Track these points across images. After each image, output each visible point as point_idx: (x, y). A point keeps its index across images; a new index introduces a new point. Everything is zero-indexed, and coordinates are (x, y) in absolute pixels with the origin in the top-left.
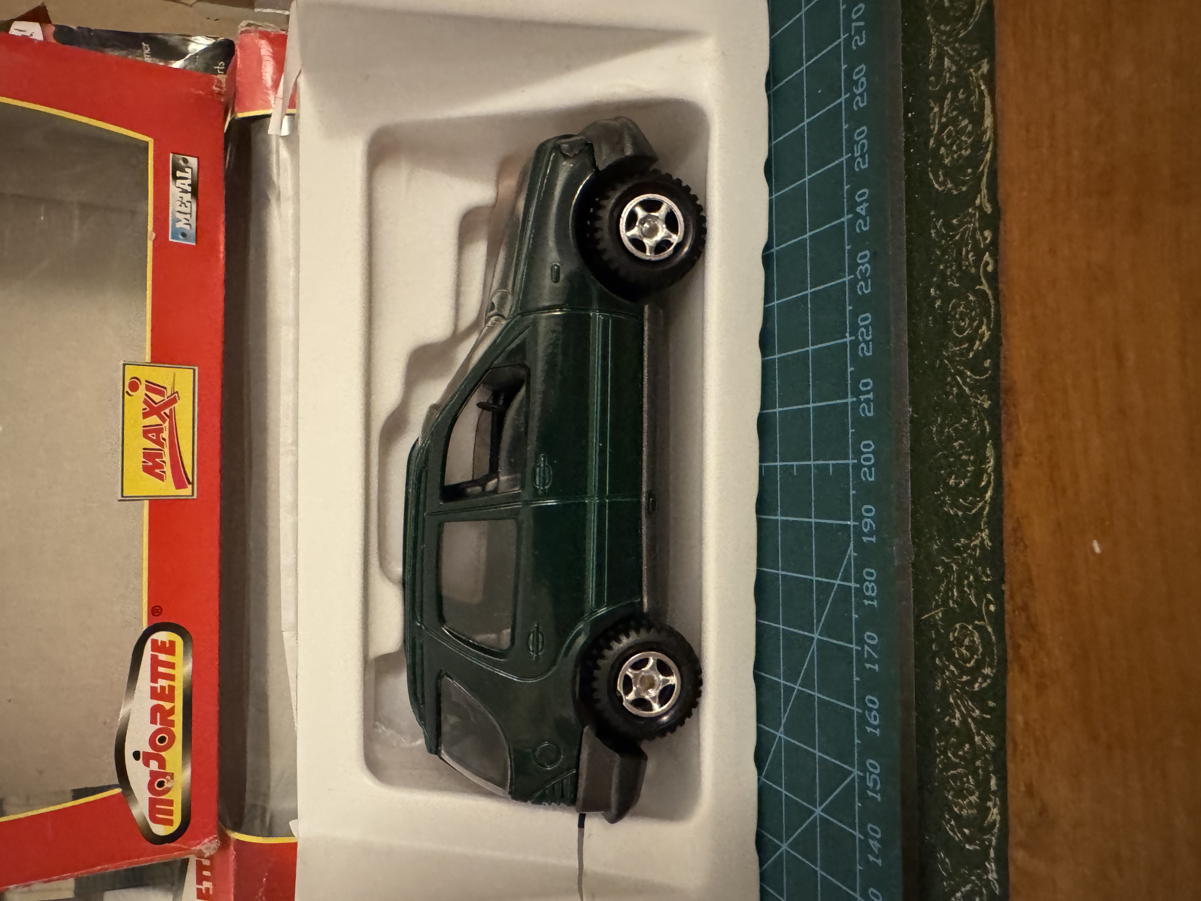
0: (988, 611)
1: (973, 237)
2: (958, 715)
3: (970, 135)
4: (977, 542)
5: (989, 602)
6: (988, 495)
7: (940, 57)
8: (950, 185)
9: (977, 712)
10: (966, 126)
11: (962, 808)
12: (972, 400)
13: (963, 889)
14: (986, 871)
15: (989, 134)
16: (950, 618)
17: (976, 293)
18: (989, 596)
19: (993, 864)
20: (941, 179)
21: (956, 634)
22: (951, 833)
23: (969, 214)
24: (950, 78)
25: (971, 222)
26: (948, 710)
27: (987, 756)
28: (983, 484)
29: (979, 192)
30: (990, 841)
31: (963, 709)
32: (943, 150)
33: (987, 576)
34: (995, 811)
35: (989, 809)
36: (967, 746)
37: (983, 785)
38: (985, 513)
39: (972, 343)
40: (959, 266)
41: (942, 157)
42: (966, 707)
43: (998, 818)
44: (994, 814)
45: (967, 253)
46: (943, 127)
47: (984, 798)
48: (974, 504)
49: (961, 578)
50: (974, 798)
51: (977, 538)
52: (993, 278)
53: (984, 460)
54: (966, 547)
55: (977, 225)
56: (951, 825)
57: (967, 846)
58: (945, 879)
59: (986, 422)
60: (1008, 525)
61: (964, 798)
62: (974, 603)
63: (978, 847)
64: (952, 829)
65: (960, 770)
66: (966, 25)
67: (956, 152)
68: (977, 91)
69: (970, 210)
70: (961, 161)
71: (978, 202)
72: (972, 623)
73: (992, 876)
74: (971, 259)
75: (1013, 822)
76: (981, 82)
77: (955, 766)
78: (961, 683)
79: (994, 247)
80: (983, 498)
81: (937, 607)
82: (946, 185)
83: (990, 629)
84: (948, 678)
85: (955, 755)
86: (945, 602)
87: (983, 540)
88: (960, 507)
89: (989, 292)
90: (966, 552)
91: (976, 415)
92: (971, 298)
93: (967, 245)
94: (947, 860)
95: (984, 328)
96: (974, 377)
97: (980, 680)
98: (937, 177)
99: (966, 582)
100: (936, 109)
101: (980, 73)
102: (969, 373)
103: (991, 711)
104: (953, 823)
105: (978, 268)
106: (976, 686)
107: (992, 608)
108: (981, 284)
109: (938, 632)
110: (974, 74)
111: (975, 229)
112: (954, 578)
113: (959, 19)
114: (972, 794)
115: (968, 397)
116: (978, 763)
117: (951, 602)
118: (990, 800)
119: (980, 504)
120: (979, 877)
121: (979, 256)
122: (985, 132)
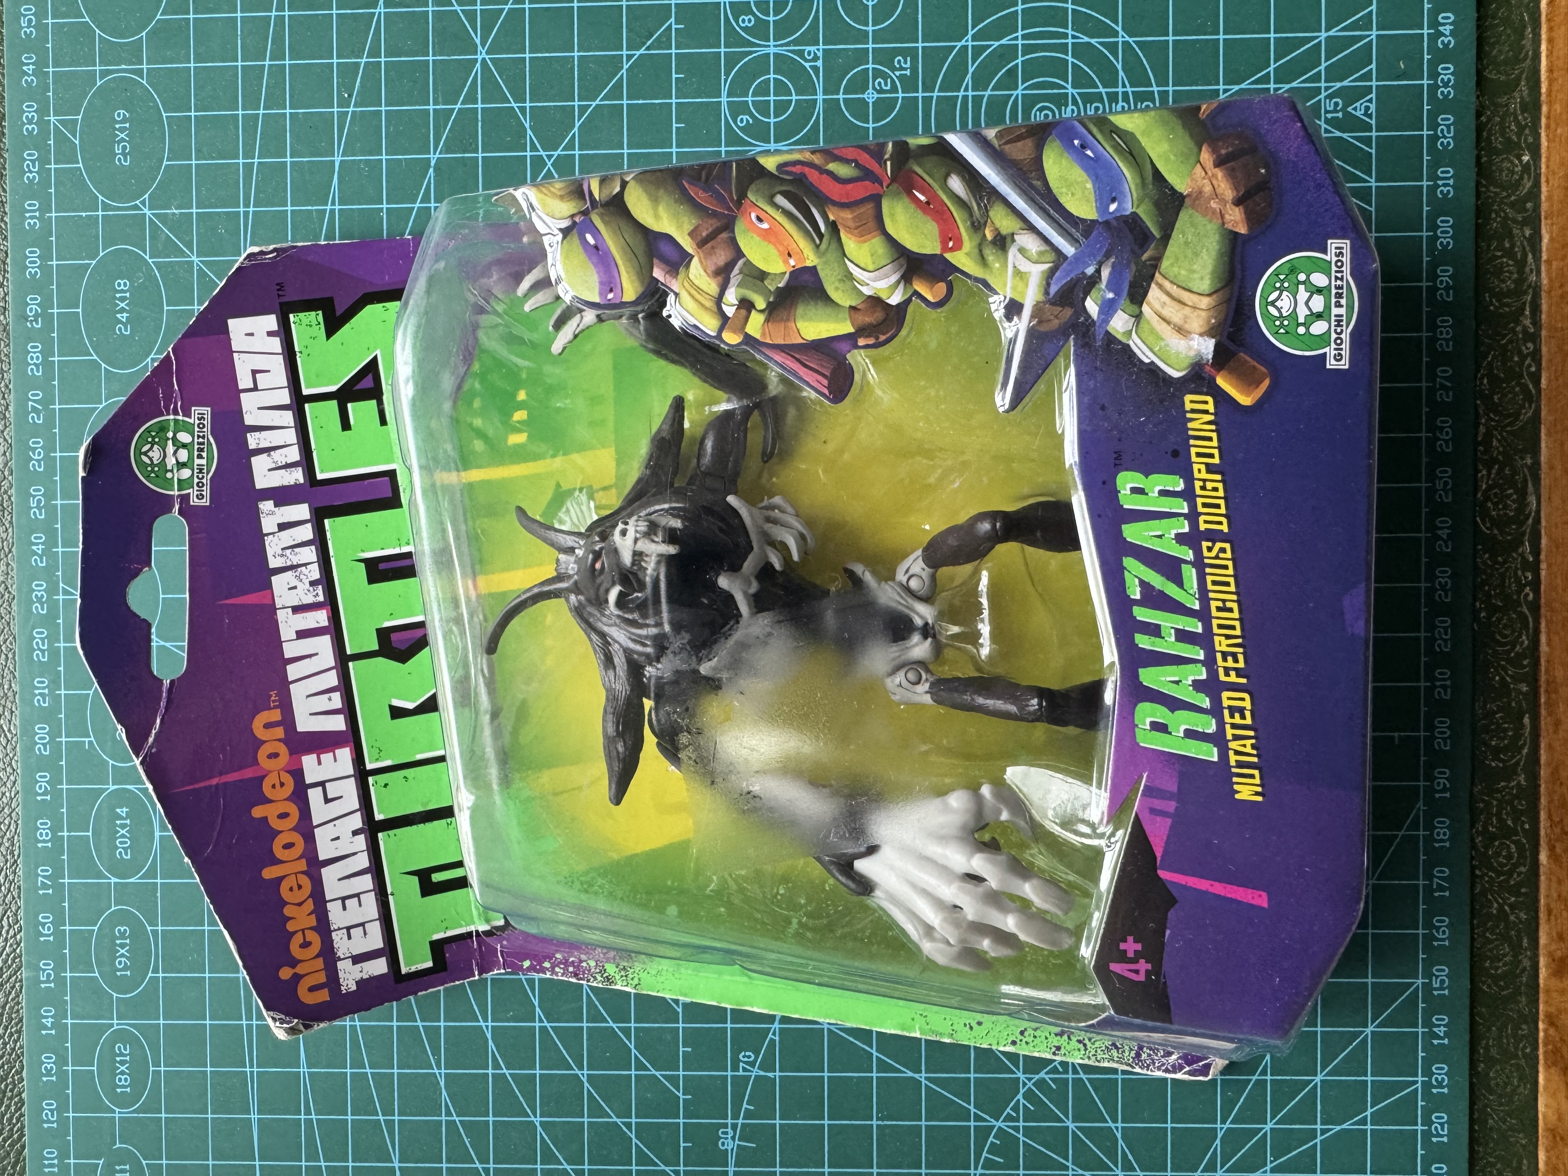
0: (1523, 829)
3: (1513, 501)
8: (1496, 532)
39: (1514, 646)
80: (1520, 753)
95: (1524, 637)
100: (1484, 472)
121: (1521, 587)
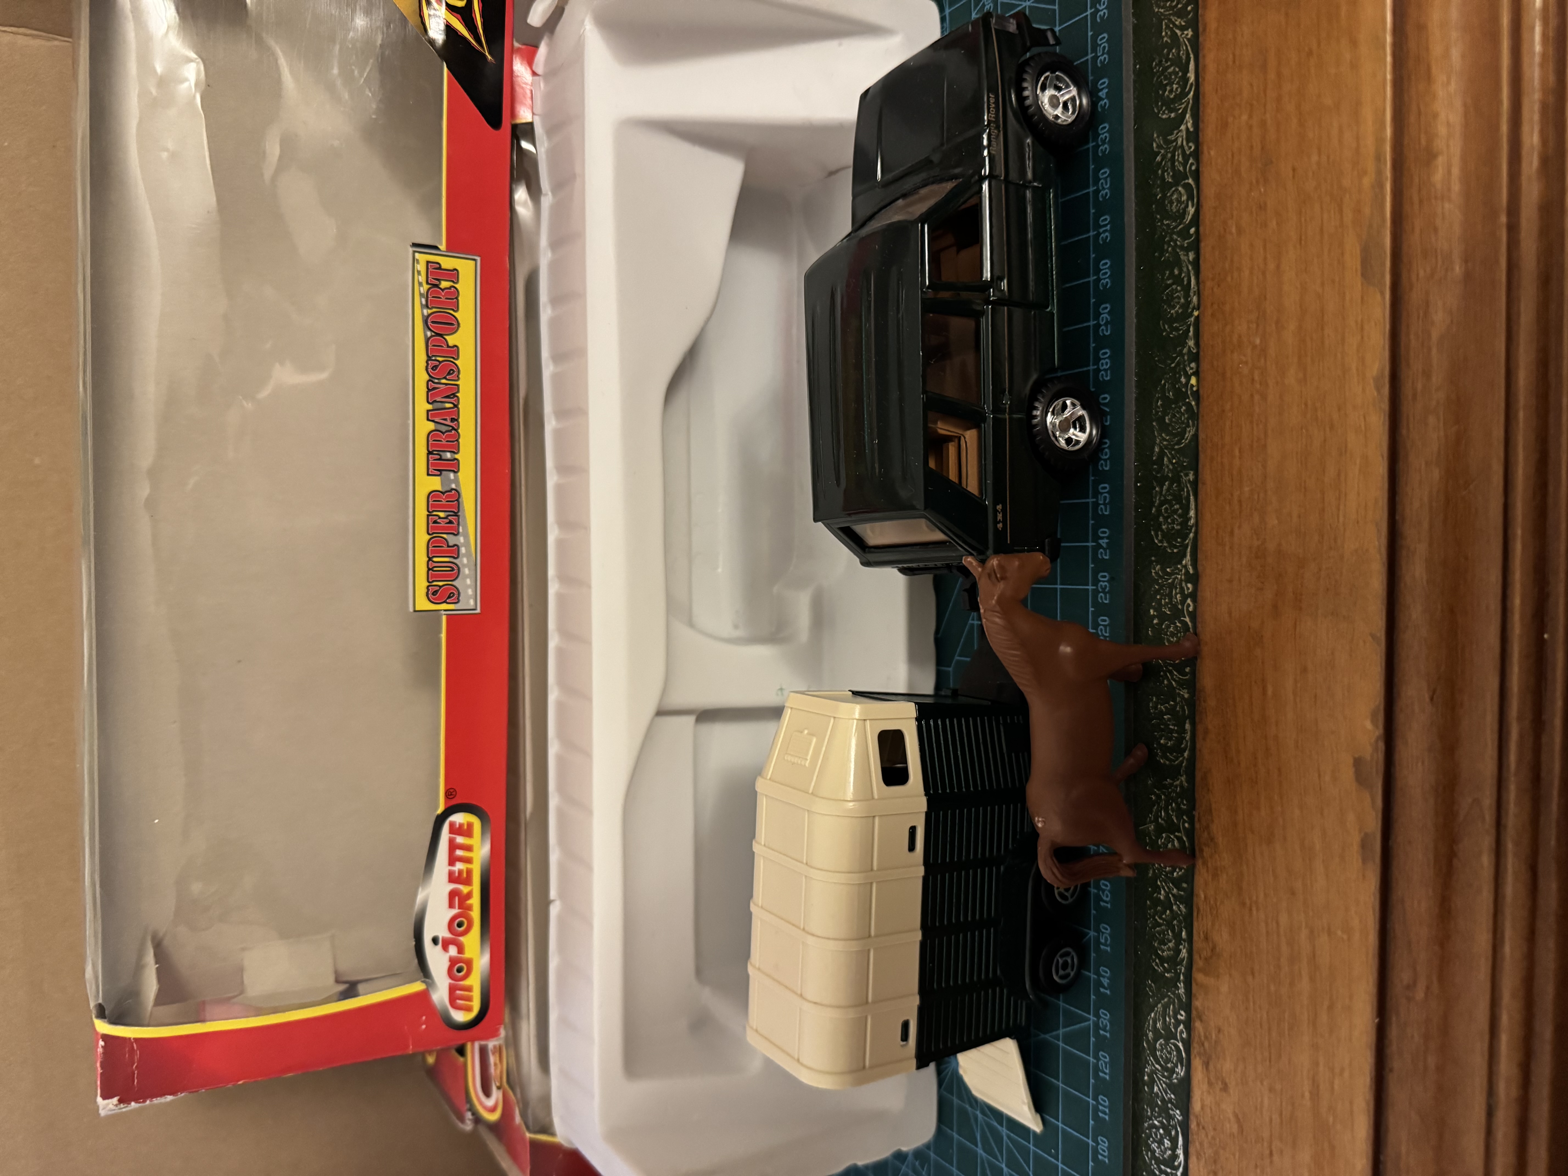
1: (1181, 584)
2: (1162, 892)
4: (1178, 782)
5: (1184, 822)
6: (1186, 754)
7: (1162, 454)
9: (1175, 890)
10: (1178, 510)
11: (1163, 951)
12: (1177, 691)
13: (1162, 1002)
14: (1178, 988)
15: (1192, 521)
16: (1160, 830)
17: (1182, 622)
18: (1185, 817)
19: (1182, 984)
20: (1160, 538)
21: (1163, 841)
22: (1156, 968)
23: (1178, 569)
24: (1168, 472)
25: (1179, 574)
26: (1157, 889)
27: (1181, 918)
28: (1183, 746)
29: (1186, 557)
30: (1181, 970)
31: (1166, 888)
32: (1161, 519)
33: (1184, 805)
34: (1184, 951)
35: (1181, 950)
36: (1168, 912)
37: (1177, 937)
38: (1184, 764)
40: (1171, 602)
41: (1160, 524)
42: (1168, 887)
43: (1186, 955)
44: (1184, 953)
45: (1176, 594)
46: (1162, 504)
47: (1178, 943)
48: (1177, 758)
49: (1168, 804)
50: (1171, 945)
51: (1178, 780)
52: (1193, 616)
53: (1184, 731)
54: (1171, 785)
55: (1183, 577)
56: (1156, 963)
57: (1166, 975)
58: (1152, 997)
59: (1186, 707)
60: (1198, 776)
61: (1165, 945)
62: (1175, 821)
63: (1173, 975)
64: (1157, 965)
65: (1163, 927)
66: (1179, 443)
67: (1170, 524)
68: (1185, 490)
69: (1179, 566)
70: (1173, 532)
71: (1184, 562)
72: (1173, 833)
73: (1182, 991)
74: (1178, 599)
75: (1196, 957)
76: (1189, 486)
77: (1160, 925)
78: (1165, 872)
79: (1194, 596)
81: (1151, 822)
82: (1163, 543)
83: (1185, 839)
84: (1157, 868)
85: (1161, 918)
86: (1156, 820)
87: (1182, 781)
88: (1167, 758)
89: (1190, 624)
90: (1171, 788)
91: (1179, 701)
92: (1178, 624)
93: (1176, 588)
94: (1153, 985)
96: (1178, 676)
97: (1177, 870)
98: (1157, 536)
99: (1170, 807)
101: (1187, 478)
102: (1175, 673)
103: (1183, 890)
104: (1157, 961)
105: (1183, 605)
106: (1175, 874)
107: (1186, 825)
108: (1185, 617)
109: (1150, 838)
110: (1184, 477)
111: (1181, 580)
112: (1163, 804)
113: (1175, 435)
114: (1170, 941)
115: (1174, 688)
116: (1175, 922)
117: (1160, 820)
118: (1182, 944)
119: (1181, 759)
120: (1174, 993)
122: (1190, 519)
